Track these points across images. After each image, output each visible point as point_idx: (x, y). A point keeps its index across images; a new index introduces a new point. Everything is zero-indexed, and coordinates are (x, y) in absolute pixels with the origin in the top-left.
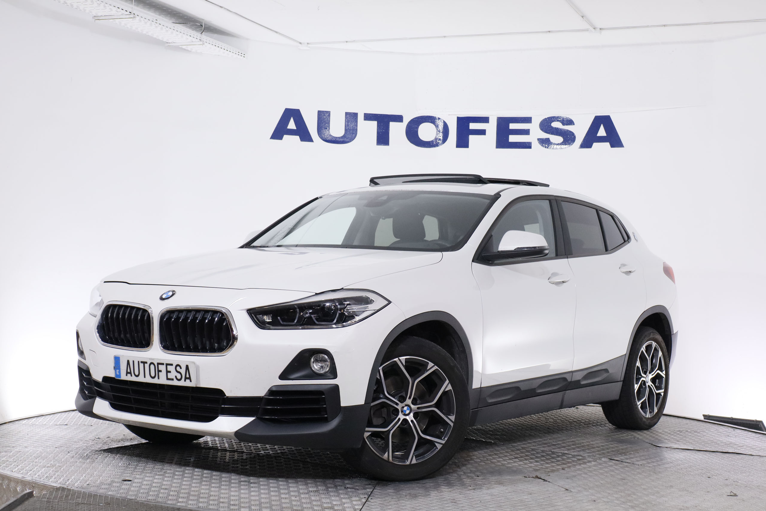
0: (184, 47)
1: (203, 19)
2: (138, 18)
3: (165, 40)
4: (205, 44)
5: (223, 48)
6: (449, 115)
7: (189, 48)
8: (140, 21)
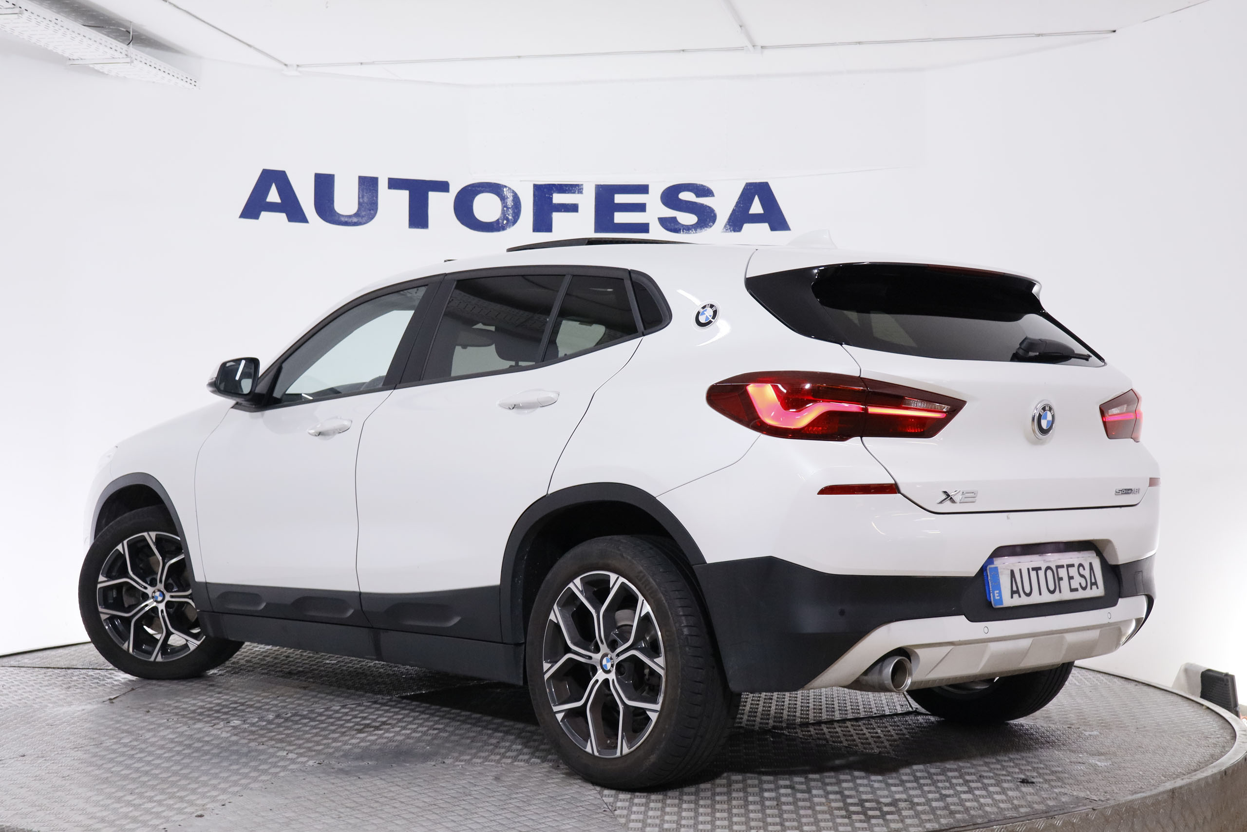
0: (97, 67)
1: (131, 22)
2: (26, 14)
3: (67, 55)
4: (135, 62)
5: (162, 69)
6: (521, 181)
7: (106, 69)
8: (29, 19)
